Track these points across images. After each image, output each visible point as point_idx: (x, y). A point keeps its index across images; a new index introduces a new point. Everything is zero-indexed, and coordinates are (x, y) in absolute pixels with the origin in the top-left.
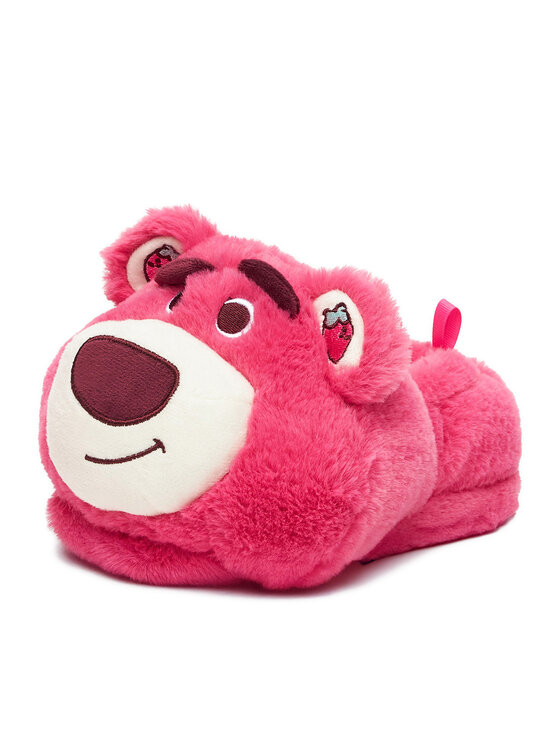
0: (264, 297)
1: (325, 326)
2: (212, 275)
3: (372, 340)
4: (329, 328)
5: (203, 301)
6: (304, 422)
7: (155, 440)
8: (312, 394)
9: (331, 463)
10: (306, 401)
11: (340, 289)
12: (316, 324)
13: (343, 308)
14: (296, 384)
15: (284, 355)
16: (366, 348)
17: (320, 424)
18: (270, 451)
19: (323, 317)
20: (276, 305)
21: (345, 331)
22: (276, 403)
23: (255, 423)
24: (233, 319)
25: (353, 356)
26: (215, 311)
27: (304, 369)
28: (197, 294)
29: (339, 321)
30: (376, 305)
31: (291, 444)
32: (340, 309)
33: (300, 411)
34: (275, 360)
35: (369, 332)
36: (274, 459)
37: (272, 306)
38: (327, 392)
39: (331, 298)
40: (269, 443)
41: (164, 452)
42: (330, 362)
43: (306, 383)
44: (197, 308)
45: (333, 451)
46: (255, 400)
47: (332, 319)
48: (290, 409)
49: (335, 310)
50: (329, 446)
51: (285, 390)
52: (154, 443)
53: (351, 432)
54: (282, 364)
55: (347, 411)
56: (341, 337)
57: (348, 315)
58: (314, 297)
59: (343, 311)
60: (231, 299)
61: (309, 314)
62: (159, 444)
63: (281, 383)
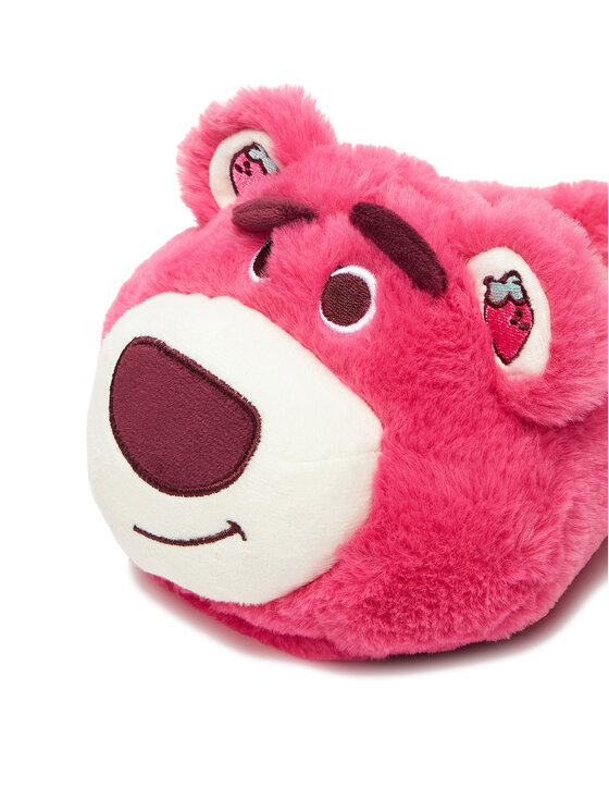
0: (391, 270)
1: (487, 301)
2: (310, 230)
3: (563, 341)
4: (495, 306)
5: (298, 276)
6: (461, 473)
7: (229, 522)
8: (470, 426)
9: (504, 535)
10: (461, 440)
11: (510, 247)
12: (473, 303)
13: (515, 278)
14: (445, 411)
15: (423, 368)
16: (555, 350)
17: (485, 474)
18: (407, 528)
19: (484, 288)
20: (409, 282)
21: (519, 314)
22: (417, 450)
23: (384, 483)
24: (344, 300)
25: (534, 357)
26: (317, 289)
27: (456, 386)
28: (287, 266)
29: (509, 297)
30: (568, 280)
31: (440, 517)
32: (511, 279)
33: (453, 457)
34: (412, 378)
35: (558, 327)
36: (414, 540)
37: (404, 284)
38: (494, 414)
39: (497, 260)
40: (407, 518)
41: (244, 539)
42: (498, 360)
43: (462, 408)
44: (289, 289)
45: (505, 517)
46: (383, 444)
47: (499, 293)
48: (436, 455)
49: (503, 281)
50: (499, 511)
51: (428, 424)
52: (228, 526)
53: (533, 476)
54: (421, 384)
55: (526, 442)
56: (513, 322)
57: (524, 291)
58: (469, 255)
59: (515, 283)
60: (340, 267)
61: (462, 286)
62: (235, 529)
63: (422, 415)
